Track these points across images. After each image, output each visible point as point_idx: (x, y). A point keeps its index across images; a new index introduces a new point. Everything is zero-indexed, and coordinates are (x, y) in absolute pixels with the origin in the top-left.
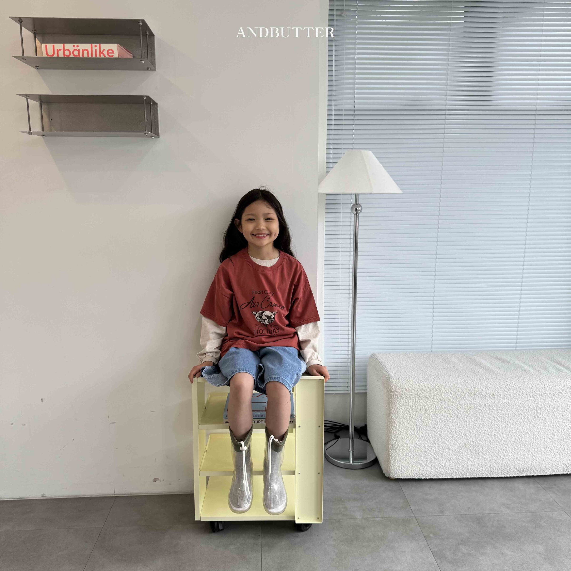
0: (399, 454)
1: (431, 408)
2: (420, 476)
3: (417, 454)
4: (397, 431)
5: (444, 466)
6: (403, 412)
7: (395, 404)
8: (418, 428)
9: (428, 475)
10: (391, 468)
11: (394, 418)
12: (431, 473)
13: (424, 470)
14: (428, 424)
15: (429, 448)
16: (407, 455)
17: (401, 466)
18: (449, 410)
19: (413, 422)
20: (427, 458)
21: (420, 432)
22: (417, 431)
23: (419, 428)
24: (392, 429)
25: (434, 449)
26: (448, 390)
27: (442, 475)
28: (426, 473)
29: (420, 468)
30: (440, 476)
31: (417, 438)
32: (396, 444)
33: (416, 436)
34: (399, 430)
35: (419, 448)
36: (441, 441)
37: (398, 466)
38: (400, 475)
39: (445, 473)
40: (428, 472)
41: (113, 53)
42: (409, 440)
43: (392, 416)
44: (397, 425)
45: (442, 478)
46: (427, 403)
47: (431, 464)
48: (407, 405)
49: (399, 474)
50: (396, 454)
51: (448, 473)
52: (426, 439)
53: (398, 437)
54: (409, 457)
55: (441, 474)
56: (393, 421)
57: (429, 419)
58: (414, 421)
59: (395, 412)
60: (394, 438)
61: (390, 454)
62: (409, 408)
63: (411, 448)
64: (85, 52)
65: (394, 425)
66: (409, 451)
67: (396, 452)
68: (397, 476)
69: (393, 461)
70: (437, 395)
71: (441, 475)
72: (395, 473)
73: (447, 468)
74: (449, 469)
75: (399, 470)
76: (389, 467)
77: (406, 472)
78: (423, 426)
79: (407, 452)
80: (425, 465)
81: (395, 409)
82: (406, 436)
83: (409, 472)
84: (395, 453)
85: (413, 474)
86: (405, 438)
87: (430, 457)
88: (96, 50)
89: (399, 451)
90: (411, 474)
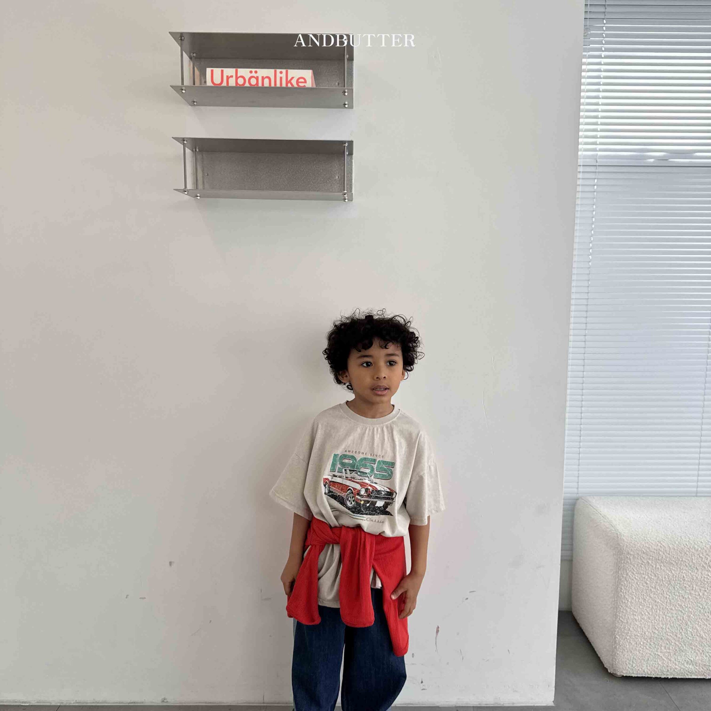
0: (629, 642)
1: (677, 579)
2: (659, 673)
3: (656, 643)
4: (628, 610)
5: (694, 662)
6: (637, 584)
7: (626, 571)
8: (657, 606)
9: (670, 672)
10: (617, 661)
11: (625, 592)
12: (675, 670)
13: (665, 665)
14: (672, 601)
15: (673, 634)
16: (642, 643)
17: (632, 658)
18: (703, 582)
19: (651, 598)
20: (669, 649)
21: (660, 612)
22: (656, 610)
23: (659, 607)
24: (622, 607)
25: (679, 636)
26: (702, 554)
27: (691, 673)
28: (668, 670)
29: (659, 663)
30: (687, 675)
31: (657, 621)
32: (626, 627)
33: (655, 618)
34: (631, 609)
35: (659, 634)
36: (690, 625)
37: (628, 659)
38: (631, 672)
39: (694, 672)
40: (671, 669)
41: (305, 82)
42: (644, 623)
43: (622, 589)
44: (628, 601)
45: (690, 677)
46: (671, 571)
47: (675, 657)
48: (643, 574)
49: (629, 670)
50: (625, 643)
51: (699, 671)
52: (669, 623)
53: (628, 618)
54: (644, 646)
55: (689, 672)
56: (623, 595)
57: (674, 594)
58: (652, 595)
59: (625, 582)
60: (624, 620)
61: (617, 642)
62: (646, 577)
63: (647, 633)
64: (266, 81)
65: (624, 601)
66: (644, 638)
67: (626, 640)
68: (626, 673)
69: (621, 651)
70: (687, 561)
71: (689, 674)
72: (623, 669)
73: (698, 665)
74: (701, 665)
75: (628, 665)
76: (614, 660)
77: (639, 668)
78: (664, 604)
79: (641, 640)
80: (667, 658)
81: (626, 579)
82: (641, 617)
83: (643, 668)
84: (624, 639)
85: (650, 670)
86: (638, 619)
87: (674, 647)
88: (281, 78)
89: (631, 638)
90: (646, 671)
